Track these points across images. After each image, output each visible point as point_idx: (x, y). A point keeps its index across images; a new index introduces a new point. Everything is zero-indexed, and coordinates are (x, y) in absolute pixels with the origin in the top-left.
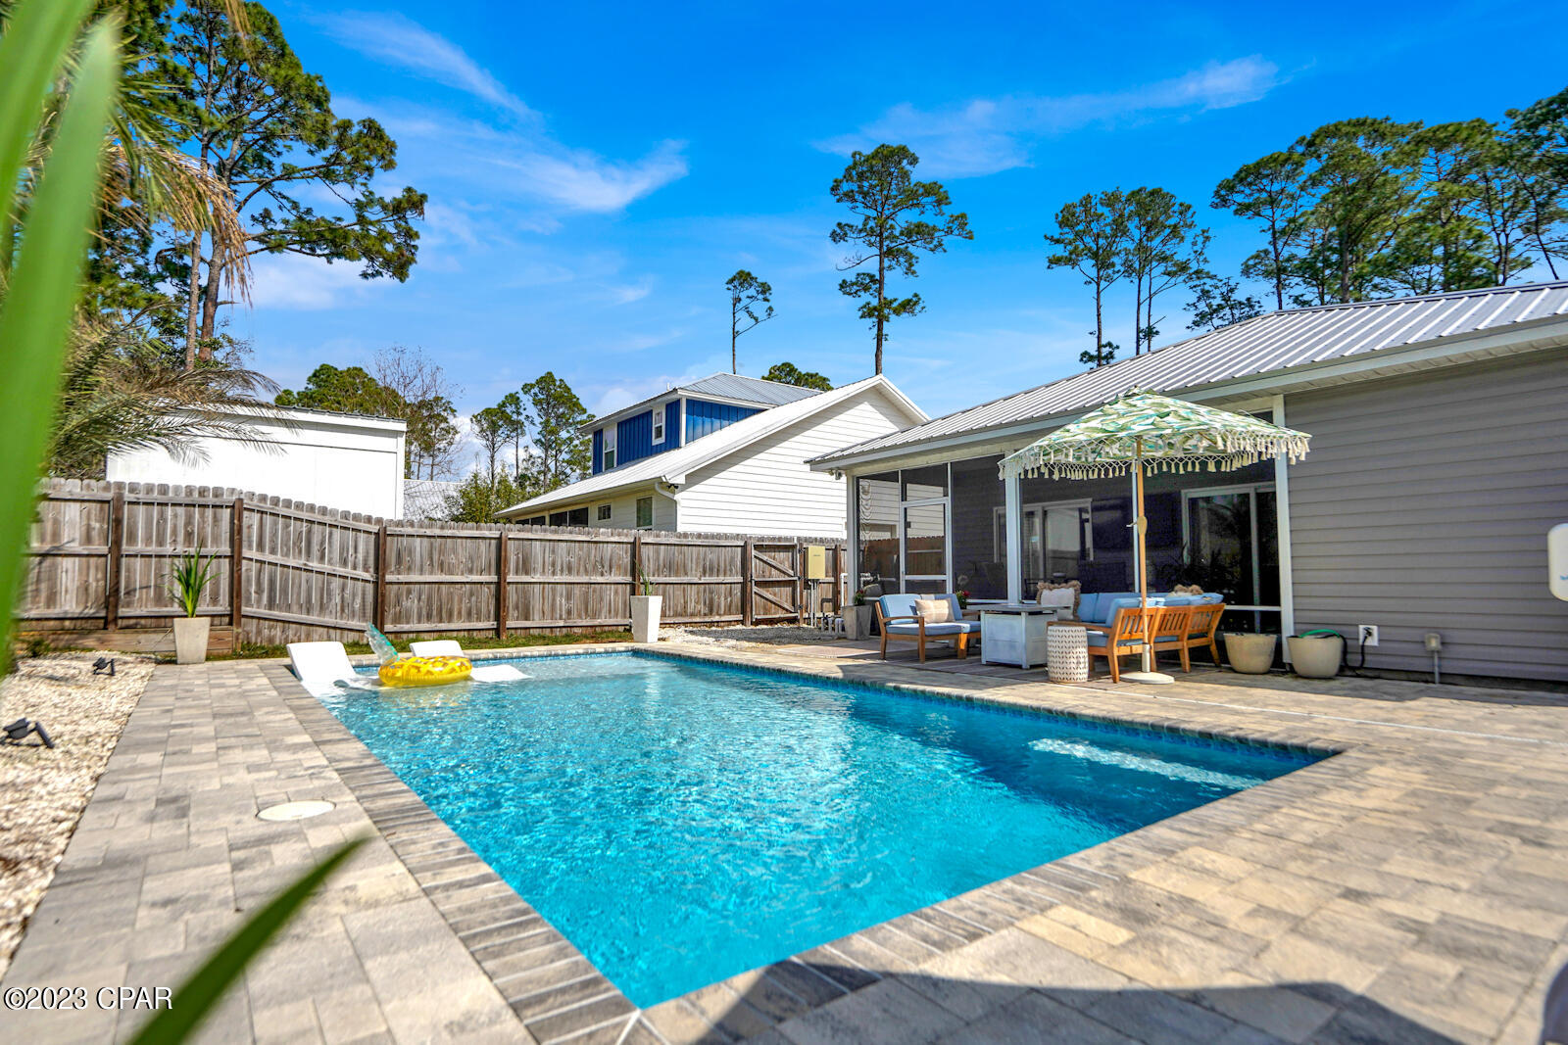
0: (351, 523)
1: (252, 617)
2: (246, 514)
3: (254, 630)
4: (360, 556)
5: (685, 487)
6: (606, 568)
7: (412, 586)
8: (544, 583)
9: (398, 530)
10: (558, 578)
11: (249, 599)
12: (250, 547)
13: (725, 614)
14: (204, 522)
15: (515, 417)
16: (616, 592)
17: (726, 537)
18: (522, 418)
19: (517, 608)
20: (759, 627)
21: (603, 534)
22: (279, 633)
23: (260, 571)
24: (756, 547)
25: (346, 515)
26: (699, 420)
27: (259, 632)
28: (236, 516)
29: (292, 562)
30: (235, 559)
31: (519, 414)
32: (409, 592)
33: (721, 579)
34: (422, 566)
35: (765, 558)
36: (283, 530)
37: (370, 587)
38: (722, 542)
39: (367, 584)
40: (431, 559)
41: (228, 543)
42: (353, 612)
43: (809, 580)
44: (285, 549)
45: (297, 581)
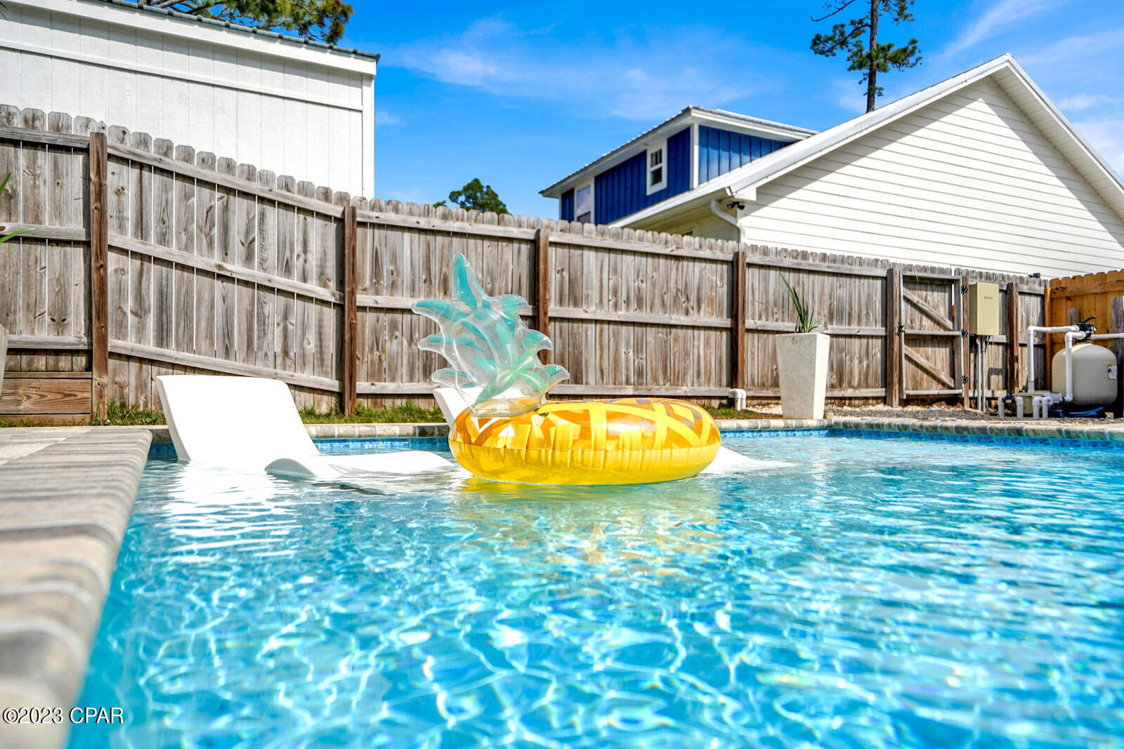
0: (296, 198)
1: (129, 358)
2: (111, 166)
3: (133, 381)
4: (313, 259)
5: (758, 205)
6: (693, 302)
7: (398, 316)
8: (602, 322)
9: (373, 216)
10: (622, 315)
11: (121, 324)
12: (121, 228)
13: (859, 386)
14: (35, 177)
16: (707, 343)
17: (861, 262)
19: (563, 362)
20: (909, 408)
21: (689, 244)
23: (141, 274)
24: (910, 281)
25: (287, 184)
27: (141, 387)
28: (93, 166)
29: (196, 261)
30: (95, 247)
32: (394, 327)
33: (854, 329)
34: (413, 282)
35: (915, 299)
36: (180, 201)
37: (330, 315)
38: (856, 270)
39: (326, 309)
40: (429, 270)
41: (81, 218)
42: (304, 356)
43: (976, 336)
44: (184, 237)
45: (206, 296)
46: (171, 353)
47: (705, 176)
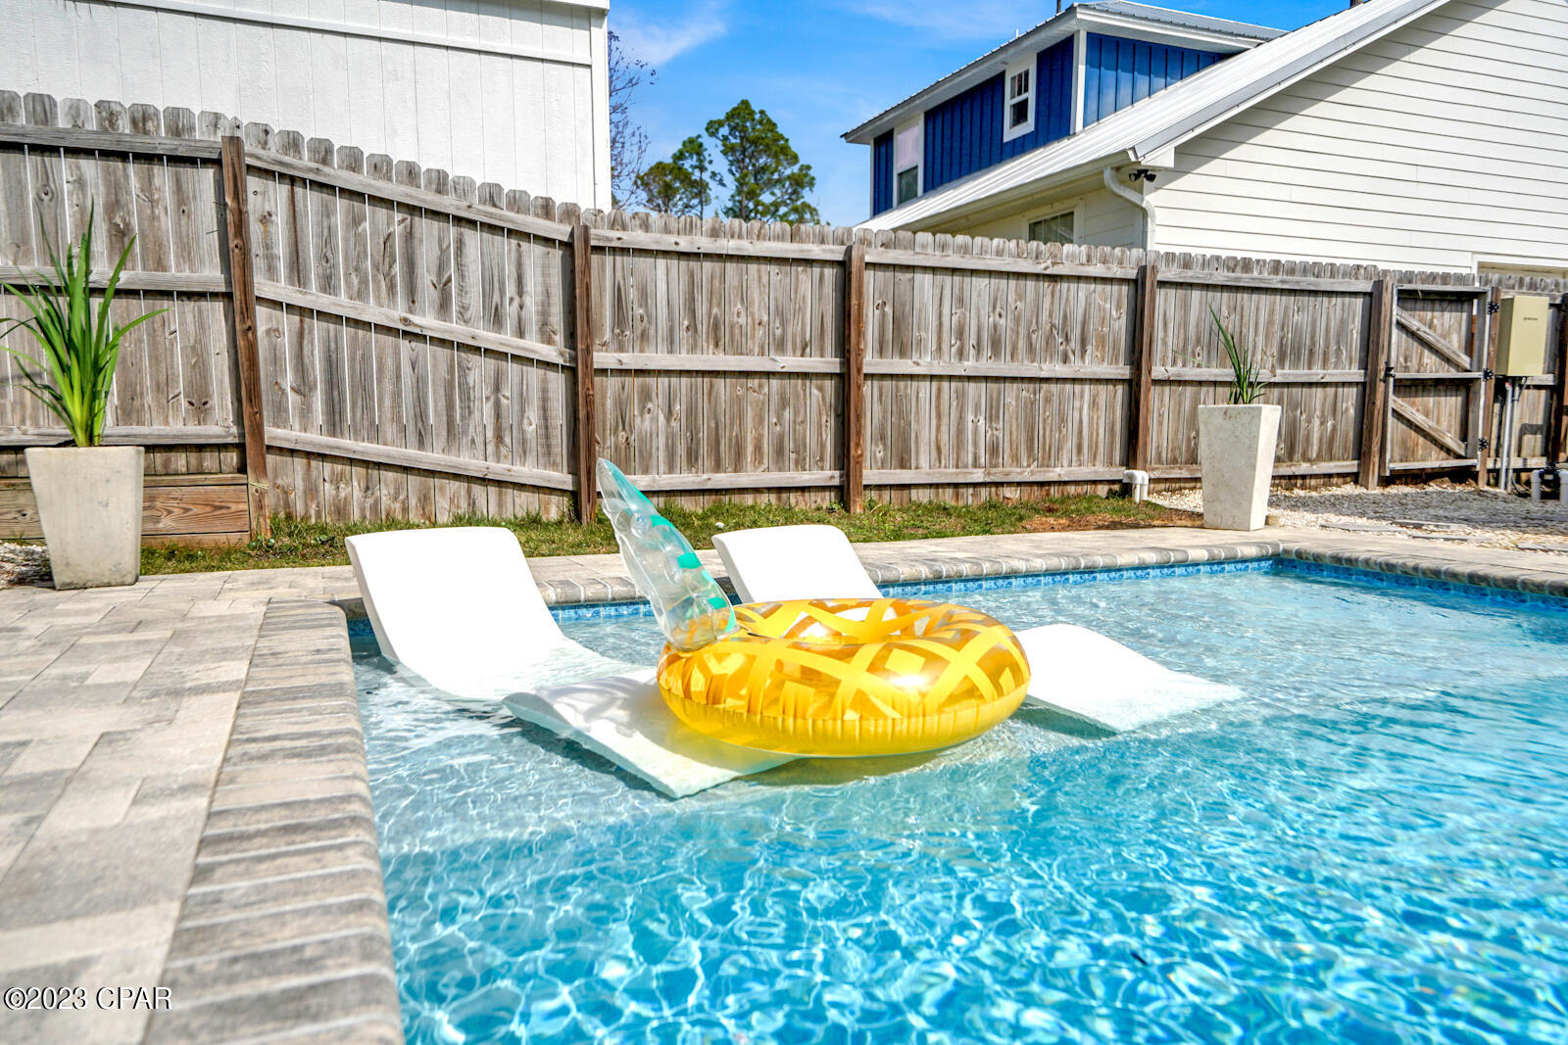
0: (505, 216)
1: (292, 452)
2: (253, 183)
3: (300, 484)
4: (532, 303)
5: (1177, 172)
6: (1075, 344)
7: (651, 381)
8: (940, 378)
9: (613, 237)
10: (970, 366)
11: (280, 408)
12: (271, 271)
13: (1319, 458)
14: (153, 203)
15: (696, 175)
16: (1094, 403)
17: (1333, 271)
18: (706, 176)
19: (883, 438)
20: (1394, 490)
21: (1072, 257)
22: (357, 494)
23: (301, 335)
24: (1407, 297)
25: (492, 195)
26: (1109, 75)
27: (311, 491)
28: (227, 185)
29: (372, 313)
30: (238, 299)
31: (702, 169)
32: (646, 396)
33: (1317, 373)
34: (671, 330)
35: (1414, 324)
36: (347, 228)
37: (558, 382)
38: (1325, 284)
39: (551, 375)
40: (692, 313)
41: (217, 260)
42: (524, 442)
43: (1506, 378)
44: (355, 281)
45: (389, 362)
46: (348, 444)
47: (1095, 116)
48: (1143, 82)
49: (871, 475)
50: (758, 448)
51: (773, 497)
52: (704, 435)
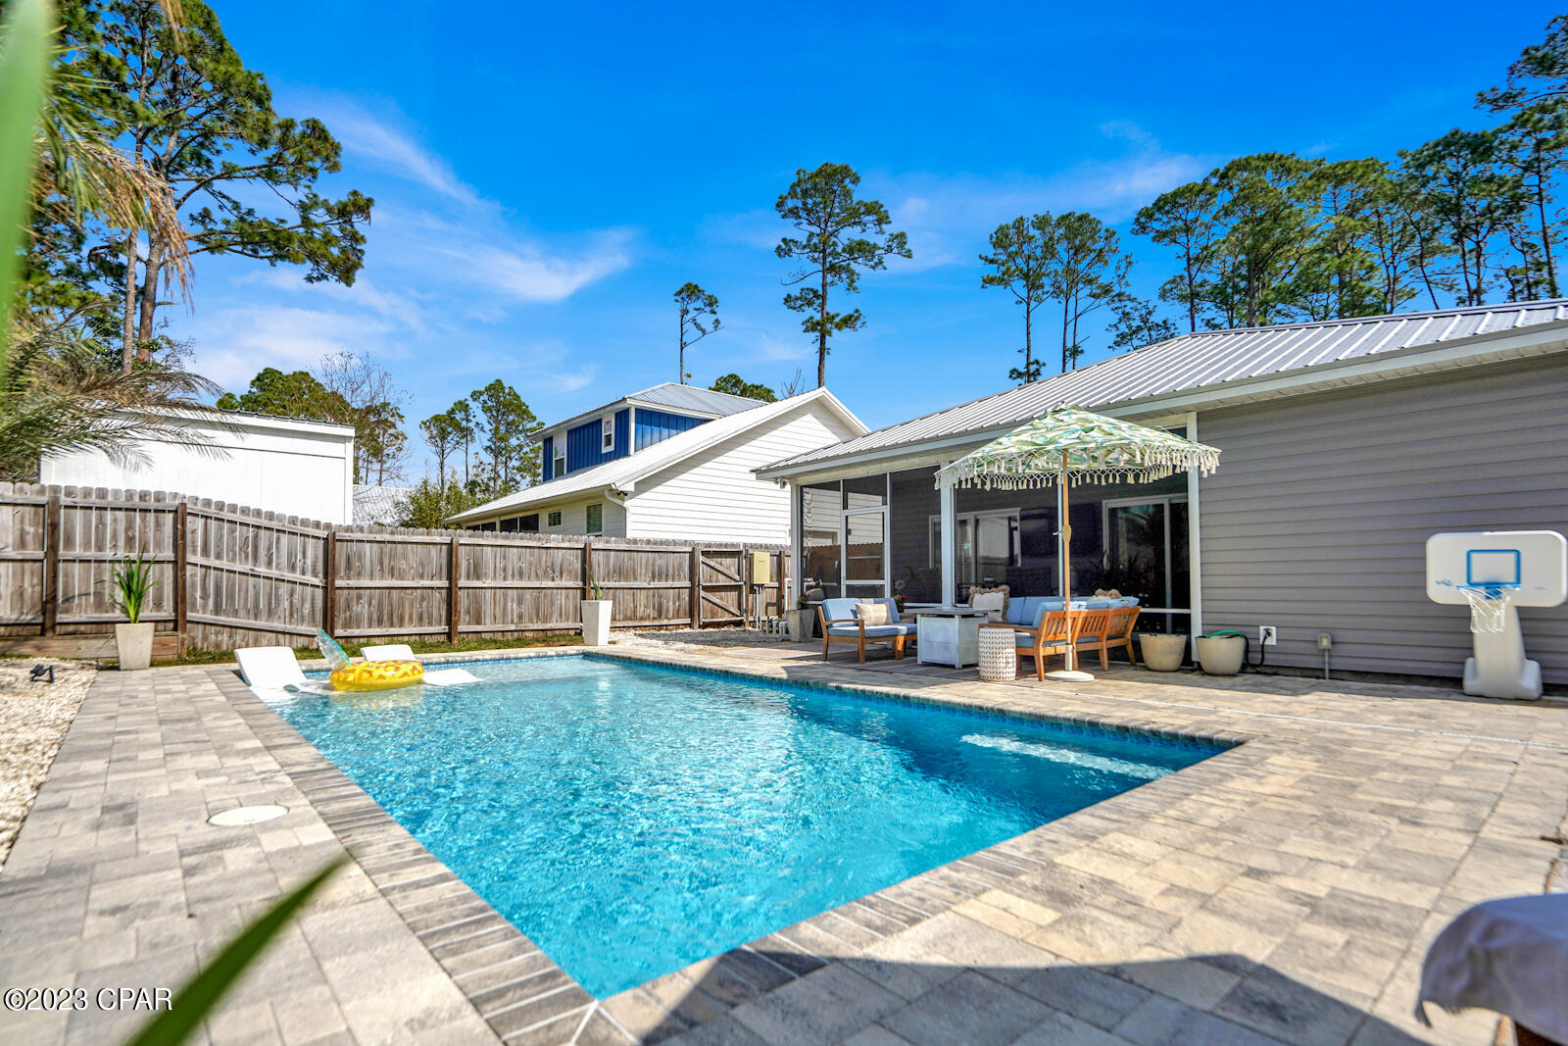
0: (299, 529)
1: (198, 623)
2: (189, 519)
3: (200, 635)
4: (309, 562)
5: (634, 495)
6: (557, 573)
7: (362, 591)
8: (495, 588)
9: (348, 535)
10: (509, 584)
11: (194, 605)
12: (194, 552)
13: (673, 618)
14: (145, 527)
15: (464, 423)
16: (567, 597)
17: (675, 543)
18: (472, 425)
19: (469, 612)
20: (707, 630)
22: (226, 639)
23: (205, 576)
24: (704, 553)
25: (293, 520)
26: (648, 429)
27: (205, 638)
28: (180, 521)
29: (238, 567)
30: (179, 564)
31: (468, 421)
32: (359, 597)
33: (669, 584)
34: (372, 571)
35: (712, 564)
36: (228, 534)
37: (319, 593)
38: (671, 549)
39: (317, 589)
40: (382, 564)
41: (171, 548)
42: (303, 617)
43: (754, 585)
44: (231, 554)
45: (244, 586)
46: (222, 619)
47: (640, 447)
48: (665, 432)
49: (462, 628)
50: (411, 618)
51: (417, 638)
52: (385, 612)
